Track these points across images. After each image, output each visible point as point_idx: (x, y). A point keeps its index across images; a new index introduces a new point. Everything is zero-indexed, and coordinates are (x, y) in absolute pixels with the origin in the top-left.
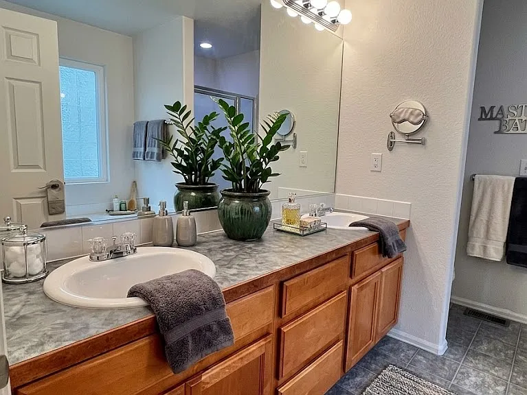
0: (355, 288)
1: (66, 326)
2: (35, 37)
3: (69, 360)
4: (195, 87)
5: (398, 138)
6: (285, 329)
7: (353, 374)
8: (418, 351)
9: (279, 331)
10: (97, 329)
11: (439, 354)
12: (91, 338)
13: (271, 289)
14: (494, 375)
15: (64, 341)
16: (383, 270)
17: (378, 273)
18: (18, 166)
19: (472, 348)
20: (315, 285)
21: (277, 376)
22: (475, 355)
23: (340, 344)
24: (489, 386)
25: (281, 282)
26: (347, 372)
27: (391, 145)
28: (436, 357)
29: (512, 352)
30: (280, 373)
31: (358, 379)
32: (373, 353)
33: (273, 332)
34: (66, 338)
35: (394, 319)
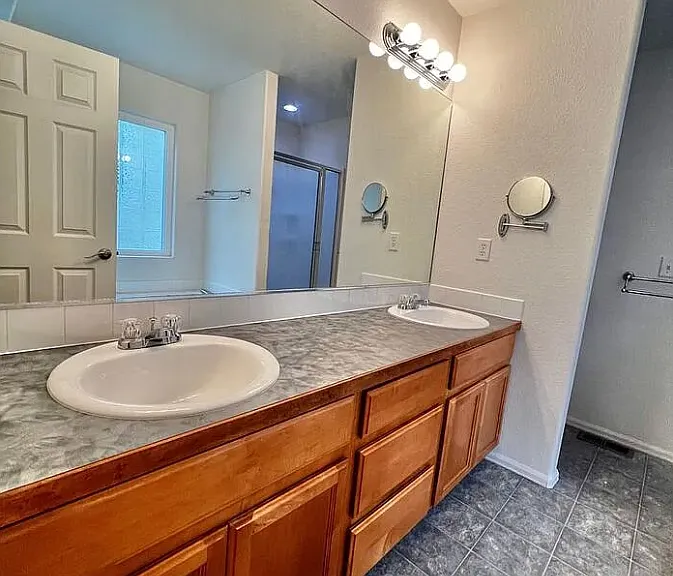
0: (453, 402)
1: (62, 442)
2: (92, 75)
3: (59, 497)
4: (275, 153)
5: (514, 222)
6: (365, 452)
7: (442, 507)
8: (523, 481)
9: (357, 456)
10: (107, 449)
11: (548, 487)
12: (96, 464)
13: (350, 400)
14: (617, 519)
15: (54, 467)
16: (487, 380)
17: (481, 384)
18: (63, 230)
19: (588, 481)
20: (406, 396)
21: (351, 513)
22: (593, 490)
23: (431, 471)
24: (612, 532)
25: (364, 392)
26: (436, 505)
27: (503, 230)
28: (545, 491)
29: (638, 490)
30: (356, 509)
31: (448, 513)
32: (468, 481)
33: (350, 455)
34: (57, 462)
35: (495, 441)
